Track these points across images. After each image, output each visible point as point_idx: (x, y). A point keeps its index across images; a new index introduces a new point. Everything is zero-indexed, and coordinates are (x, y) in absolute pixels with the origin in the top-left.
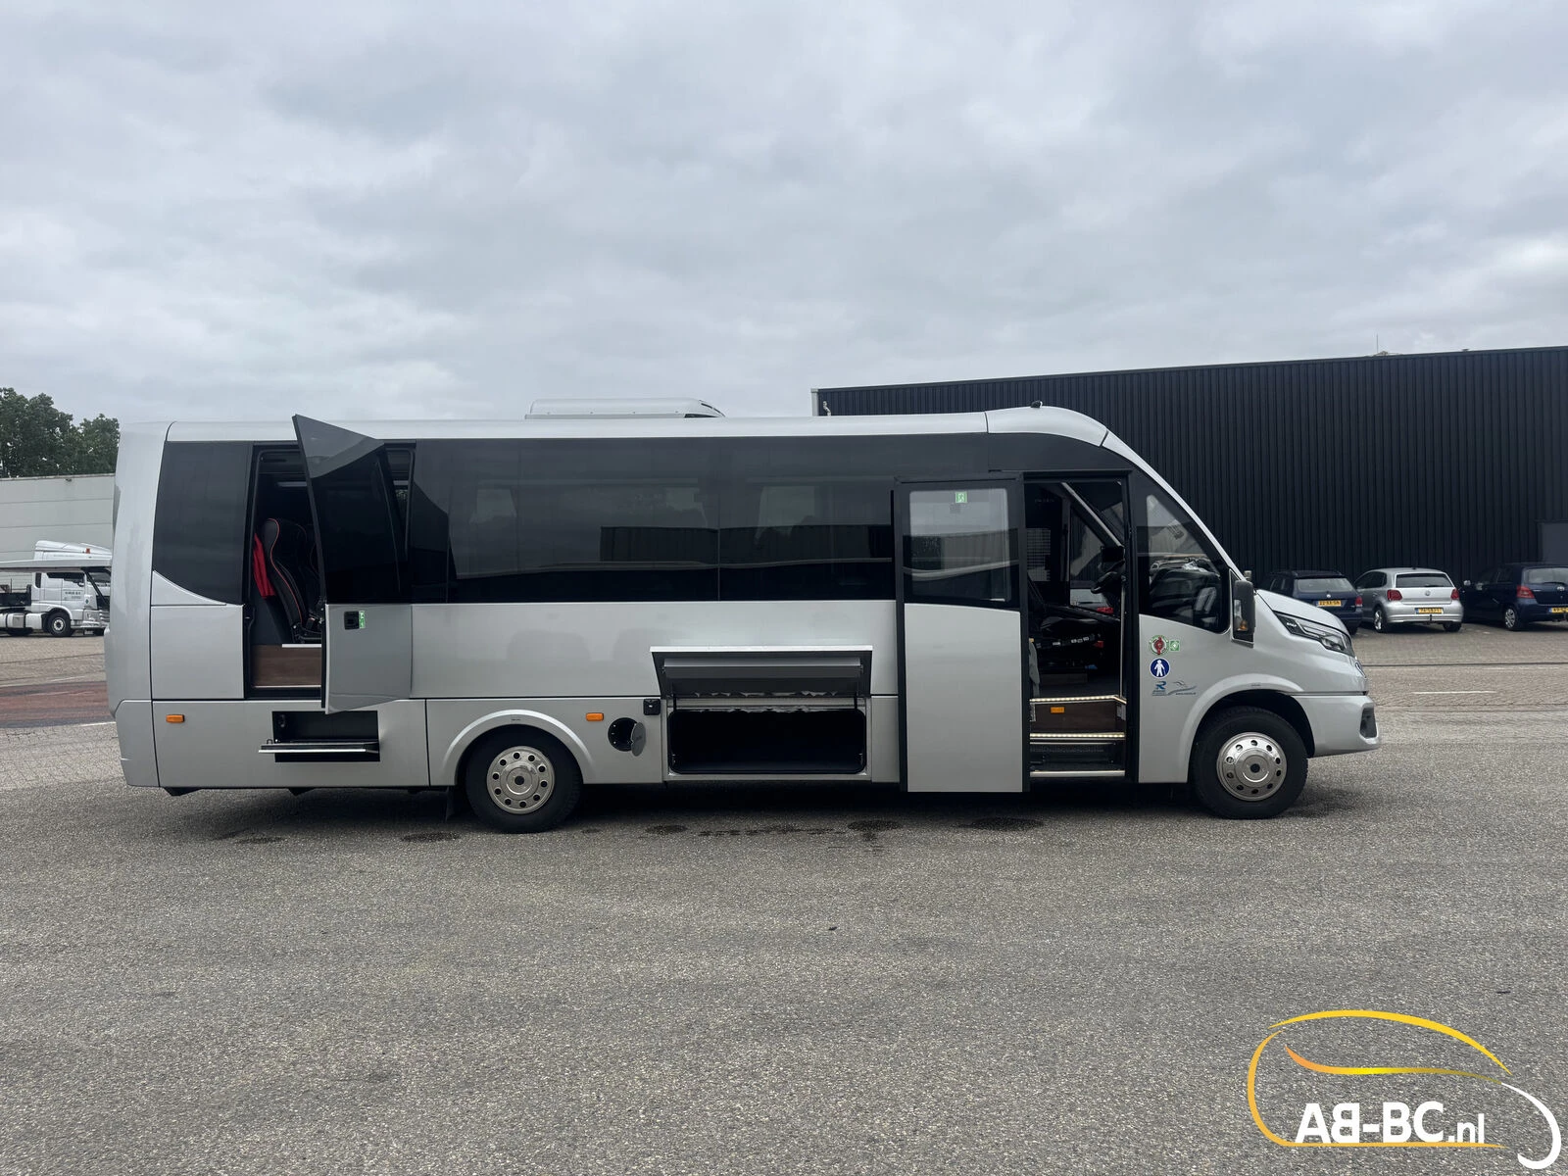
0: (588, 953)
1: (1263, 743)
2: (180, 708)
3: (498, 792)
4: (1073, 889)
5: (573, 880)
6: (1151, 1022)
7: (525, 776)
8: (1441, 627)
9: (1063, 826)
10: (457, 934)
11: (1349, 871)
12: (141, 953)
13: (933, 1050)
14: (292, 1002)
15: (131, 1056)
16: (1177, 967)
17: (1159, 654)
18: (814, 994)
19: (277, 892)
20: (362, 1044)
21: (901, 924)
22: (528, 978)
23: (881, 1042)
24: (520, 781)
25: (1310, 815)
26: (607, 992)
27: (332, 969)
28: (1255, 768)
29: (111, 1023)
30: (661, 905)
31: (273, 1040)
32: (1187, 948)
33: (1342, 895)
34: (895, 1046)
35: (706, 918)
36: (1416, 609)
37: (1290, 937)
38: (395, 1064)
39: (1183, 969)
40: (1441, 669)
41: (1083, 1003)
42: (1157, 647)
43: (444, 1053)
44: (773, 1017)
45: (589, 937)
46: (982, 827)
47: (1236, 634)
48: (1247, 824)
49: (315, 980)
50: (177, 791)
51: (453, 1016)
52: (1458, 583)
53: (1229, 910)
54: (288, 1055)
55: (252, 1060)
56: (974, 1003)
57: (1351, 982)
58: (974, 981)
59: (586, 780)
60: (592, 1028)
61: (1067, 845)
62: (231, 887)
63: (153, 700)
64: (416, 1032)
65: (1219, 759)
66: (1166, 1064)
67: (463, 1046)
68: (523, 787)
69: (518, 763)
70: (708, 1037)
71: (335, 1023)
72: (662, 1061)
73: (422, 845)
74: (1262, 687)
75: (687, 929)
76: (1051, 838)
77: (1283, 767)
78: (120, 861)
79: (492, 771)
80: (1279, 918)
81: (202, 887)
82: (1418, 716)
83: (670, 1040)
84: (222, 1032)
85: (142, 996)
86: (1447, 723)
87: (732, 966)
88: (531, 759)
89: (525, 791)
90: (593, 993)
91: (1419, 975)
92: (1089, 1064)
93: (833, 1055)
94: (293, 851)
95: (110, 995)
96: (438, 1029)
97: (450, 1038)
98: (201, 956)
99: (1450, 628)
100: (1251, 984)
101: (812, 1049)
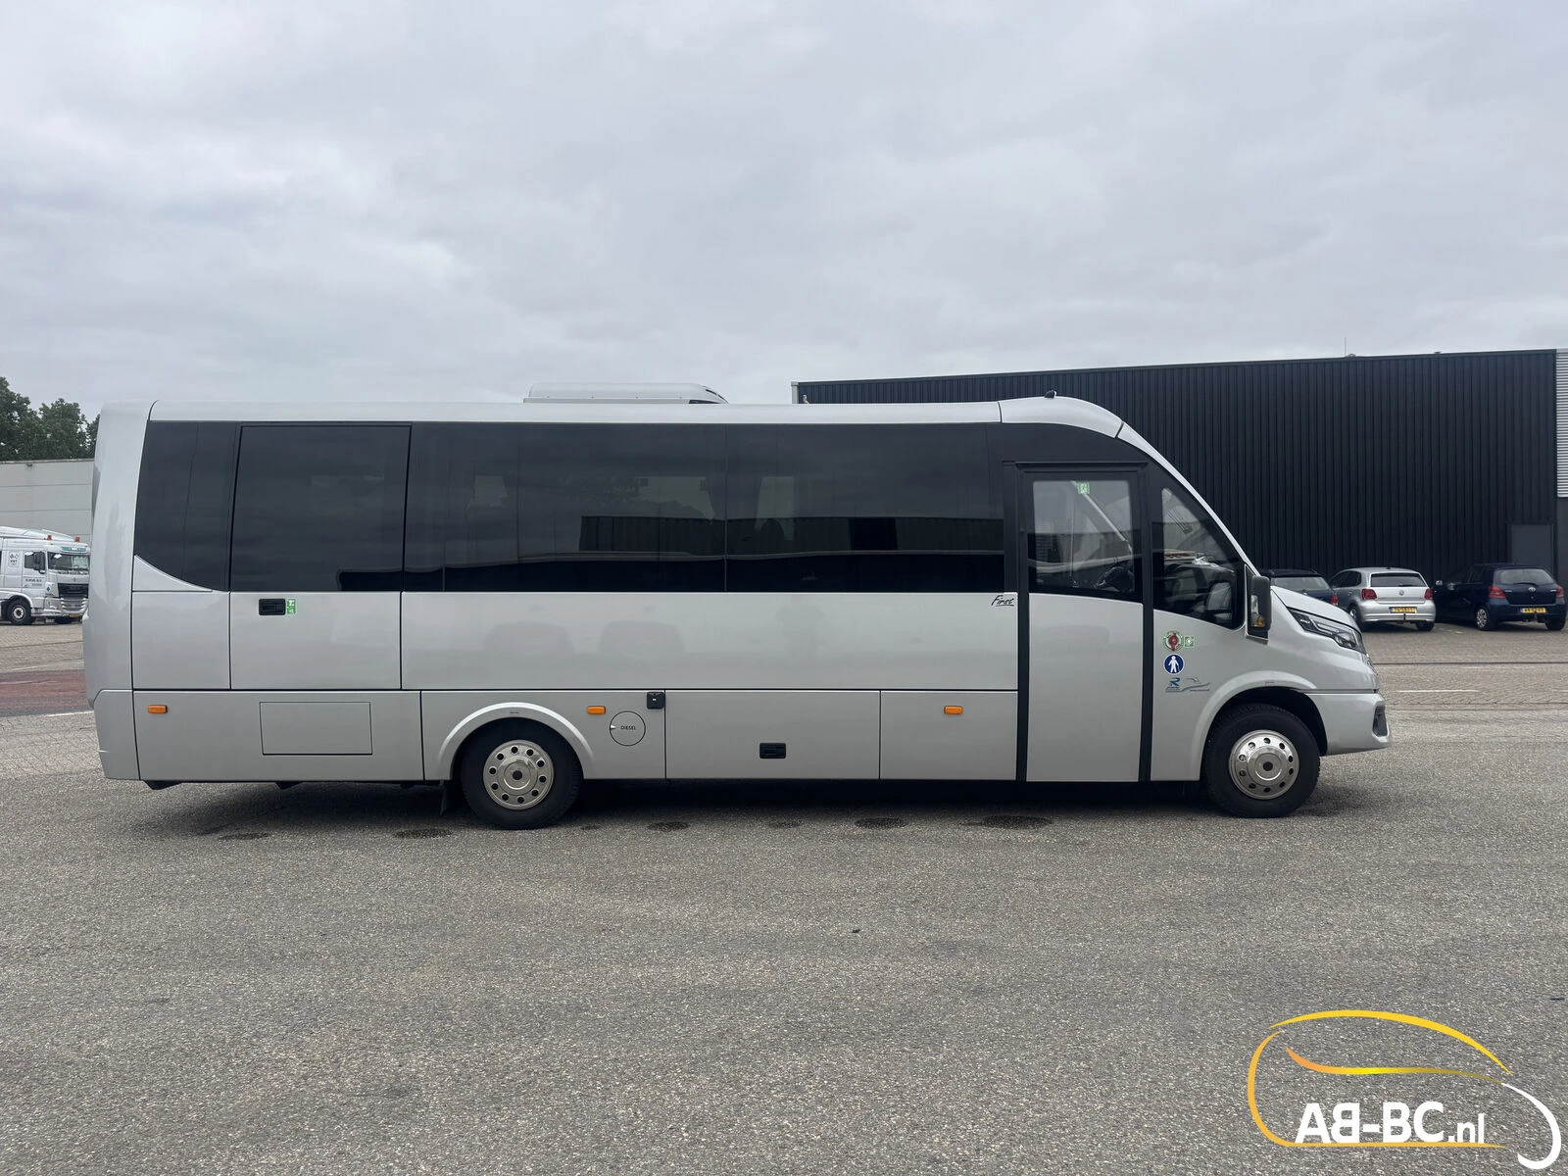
0: (605, 956)
1: (1276, 741)
2: (162, 698)
3: (495, 787)
4: (1096, 889)
5: (578, 879)
6: (1203, 1031)
7: (523, 770)
8: (1414, 626)
9: (1074, 824)
10: (464, 935)
11: (1373, 872)
12: (130, 957)
13: (981, 1062)
14: (295, 1009)
15: (127, 1069)
16: (1218, 972)
17: (1173, 650)
18: (847, 1001)
19: (269, 890)
20: (375, 1055)
21: (927, 927)
22: (545, 983)
23: (926, 1053)
24: (518, 776)
25: (1319, 814)
26: (629, 998)
27: (336, 974)
28: (1268, 766)
29: (102, 1033)
30: (674, 905)
31: (279, 1051)
32: (1225, 952)
33: (1370, 897)
34: (941, 1057)
35: (722, 919)
36: (1390, 608)
37: (1327, 940)
38: (414, 1078)
39: (1224, 973)
40: (1419, 668)
41: (1129, 1011)
42: (1171, 643)
43: (465, 1065)
44: (809, 1026)
45: (604, 939)
46: (992, 825)
47: (1251, 629)
48: (1259, 823)
49: (319, 986)
50: (157, 785)
51: (469, 1025)
52: (1431, 583)
53: (1259, 911)
54: (296, 1066)
55: (259, 1073)
56: (1015, 1010)
57: (1400, 988)
58: (1012, 986)
59: (587, 775)
60: (619, 1038)
61: (1083, 844)
62: (220, 887)
63: (134, 690)
64: (432, 1042)
65: (1232, 757)
66: (1227, 1077)
67: (484, 1058)
68: (522, 781)
69: (514, 758)
70: (744, 1047)
71: (344, 1032)
72: (698, 1074)
73: (416, 842)
74: (1276, 684)
75: (705, 931)
76: (1064, 836)
77: (1295, 765)
78: (99, 857)
79: (488, 767)
80: (1312, 920)
81: (189, 885)
82: (1406, 714)
83: (704, 1051)
84: (224, 1042)
85: (134, 1003)
86: (1436, 722)
87: (756, 971)
88: (530, 753)
89: (523, 786)
90: (615, 1000)
91: (1467, 982)
92: (1147, 1076)
93: (878, 1067)
94: (283, 848)
95: (100, 1002)
96: (454, 1038)
97: (470, 1048)
98: (194, 959)
99: (1423, 627)
100: (1298, 990)
101: (855, 1061)
